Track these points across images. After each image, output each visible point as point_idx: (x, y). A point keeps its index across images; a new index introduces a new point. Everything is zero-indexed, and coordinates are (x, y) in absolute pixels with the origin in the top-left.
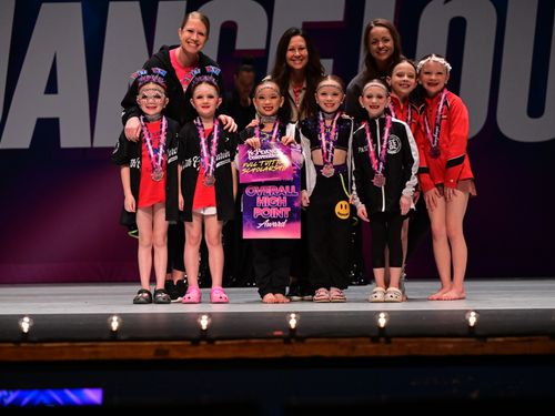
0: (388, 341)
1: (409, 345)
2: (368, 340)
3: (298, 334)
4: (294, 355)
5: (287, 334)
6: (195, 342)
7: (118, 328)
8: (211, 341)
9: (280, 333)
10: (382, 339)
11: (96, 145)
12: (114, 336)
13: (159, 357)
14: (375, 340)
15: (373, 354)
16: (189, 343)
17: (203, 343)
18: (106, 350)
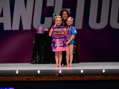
0: (83, 76)
1: (89, 77)
2: (78, 76)
3: (62, 75)
4: (61, 80)
5: (59, 75)
6: (37, 77)
7: (18, 73)
8: (40, 76)
9: (57, 74)
10: (82, 76)
11: (12, 29)
12: (17, 75)
13: (28, 80)
14: (80, 76)
15: (80, 79)
16: (35, 77)
17: (39, 77)
18: (15, 79)
